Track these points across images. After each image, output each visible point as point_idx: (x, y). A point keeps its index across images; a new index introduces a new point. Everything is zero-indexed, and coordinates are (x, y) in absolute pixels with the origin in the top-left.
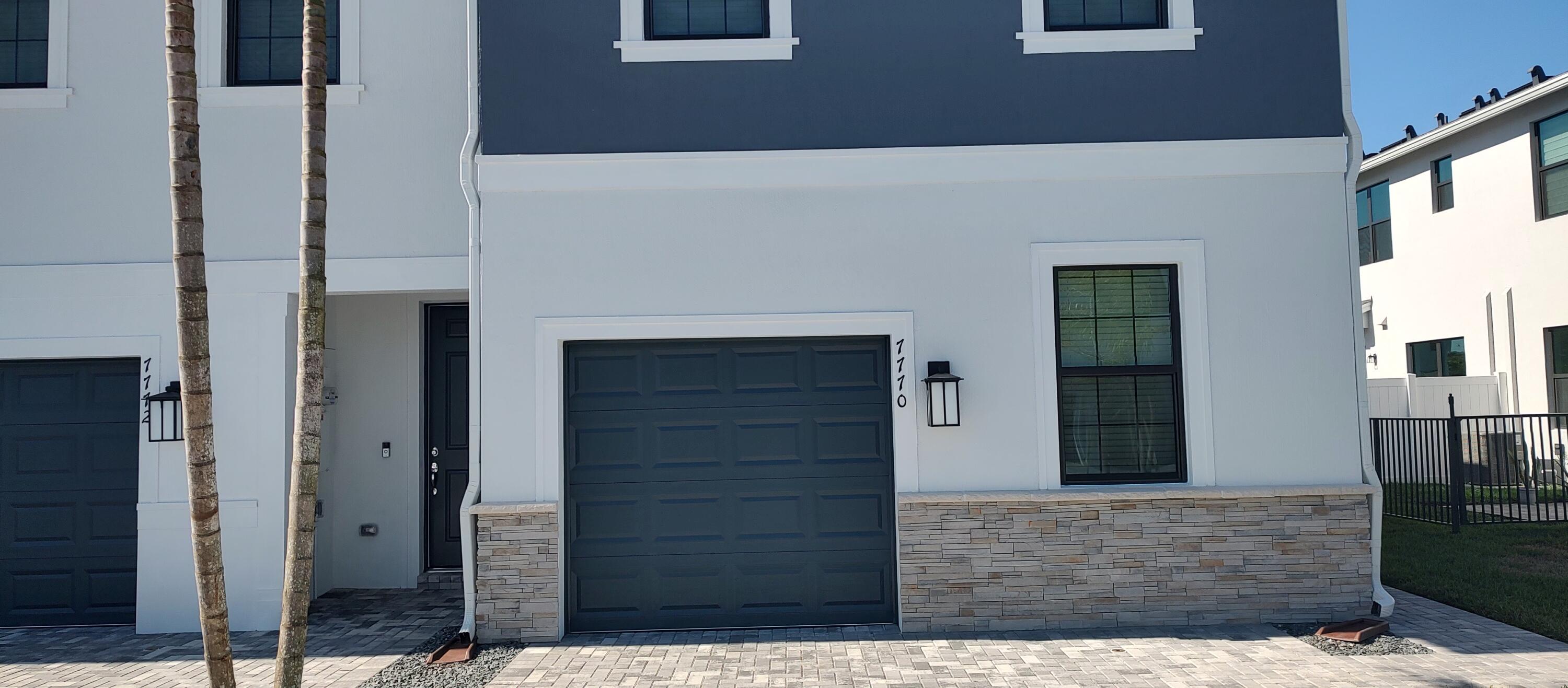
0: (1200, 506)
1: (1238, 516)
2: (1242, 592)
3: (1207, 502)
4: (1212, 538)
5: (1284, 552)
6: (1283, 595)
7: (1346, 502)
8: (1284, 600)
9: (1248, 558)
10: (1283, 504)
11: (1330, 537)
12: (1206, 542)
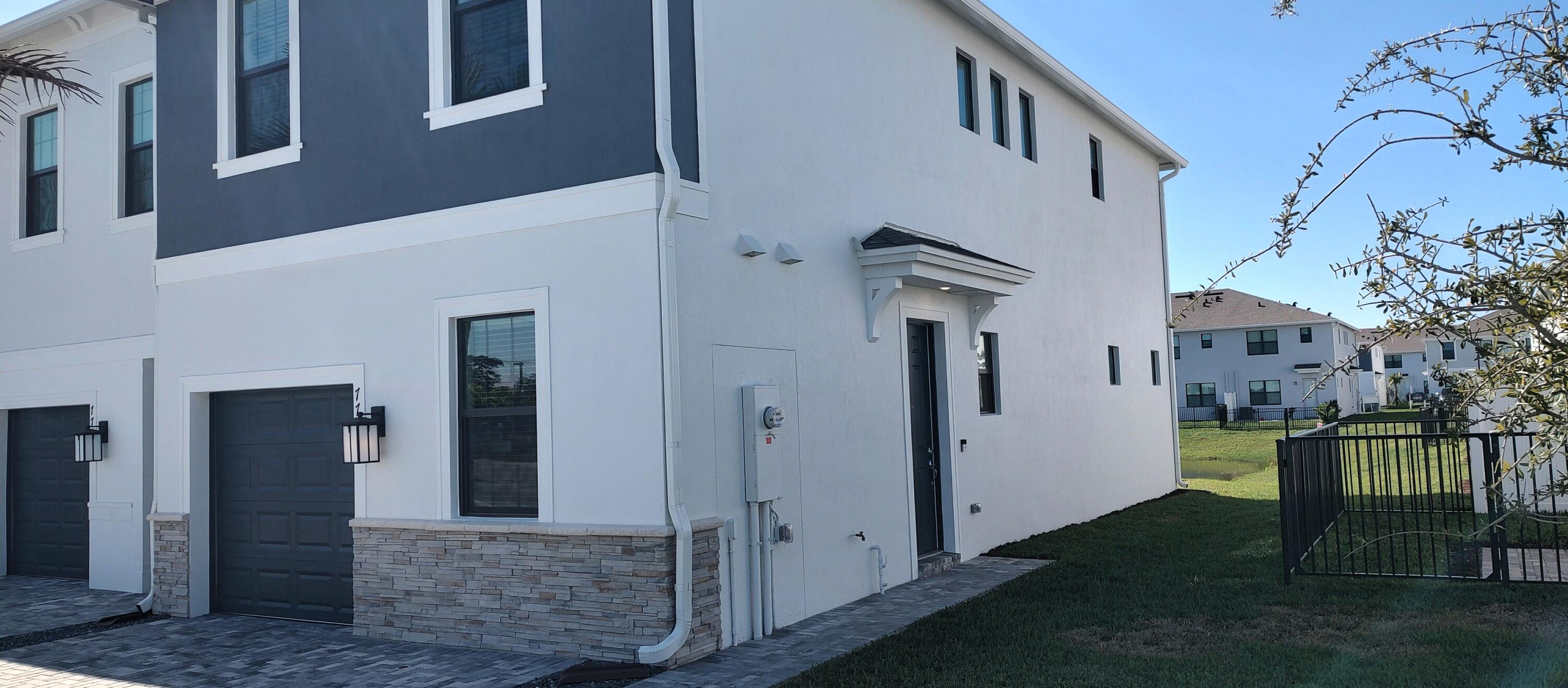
0: (541, 541)
1: (566, 551)
2: (569, 626)
3: (546, 538)
4: (548, 573)
5: (601, 590)
6: (598, 632)
7: (648, 544)
8: (598, 637)
9: (576, 593)
10: (601, 543)
11: (635, 578)
12: (544, 575)
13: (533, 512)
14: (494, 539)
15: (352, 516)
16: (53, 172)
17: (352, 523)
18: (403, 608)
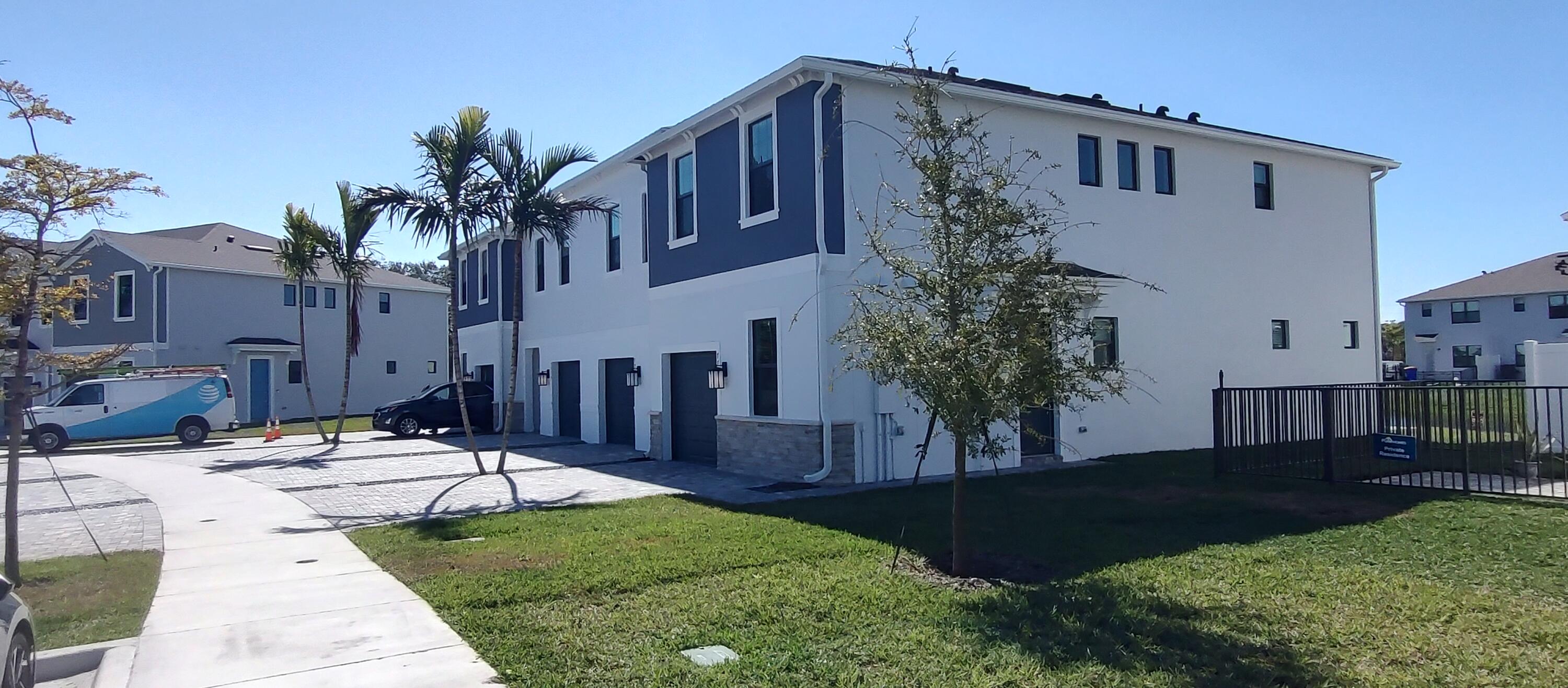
0: (778, 427)
1: (786, 432)
3: (780, 426)
4: (781, 441)
5: (798, 450)
7: (814, 429)
11: (810, 445)
13: (776, 414)
14: (763, 426)
15: (716, 414)
16: (618, 238)
17: (716, 417)
18: (734, 458)
